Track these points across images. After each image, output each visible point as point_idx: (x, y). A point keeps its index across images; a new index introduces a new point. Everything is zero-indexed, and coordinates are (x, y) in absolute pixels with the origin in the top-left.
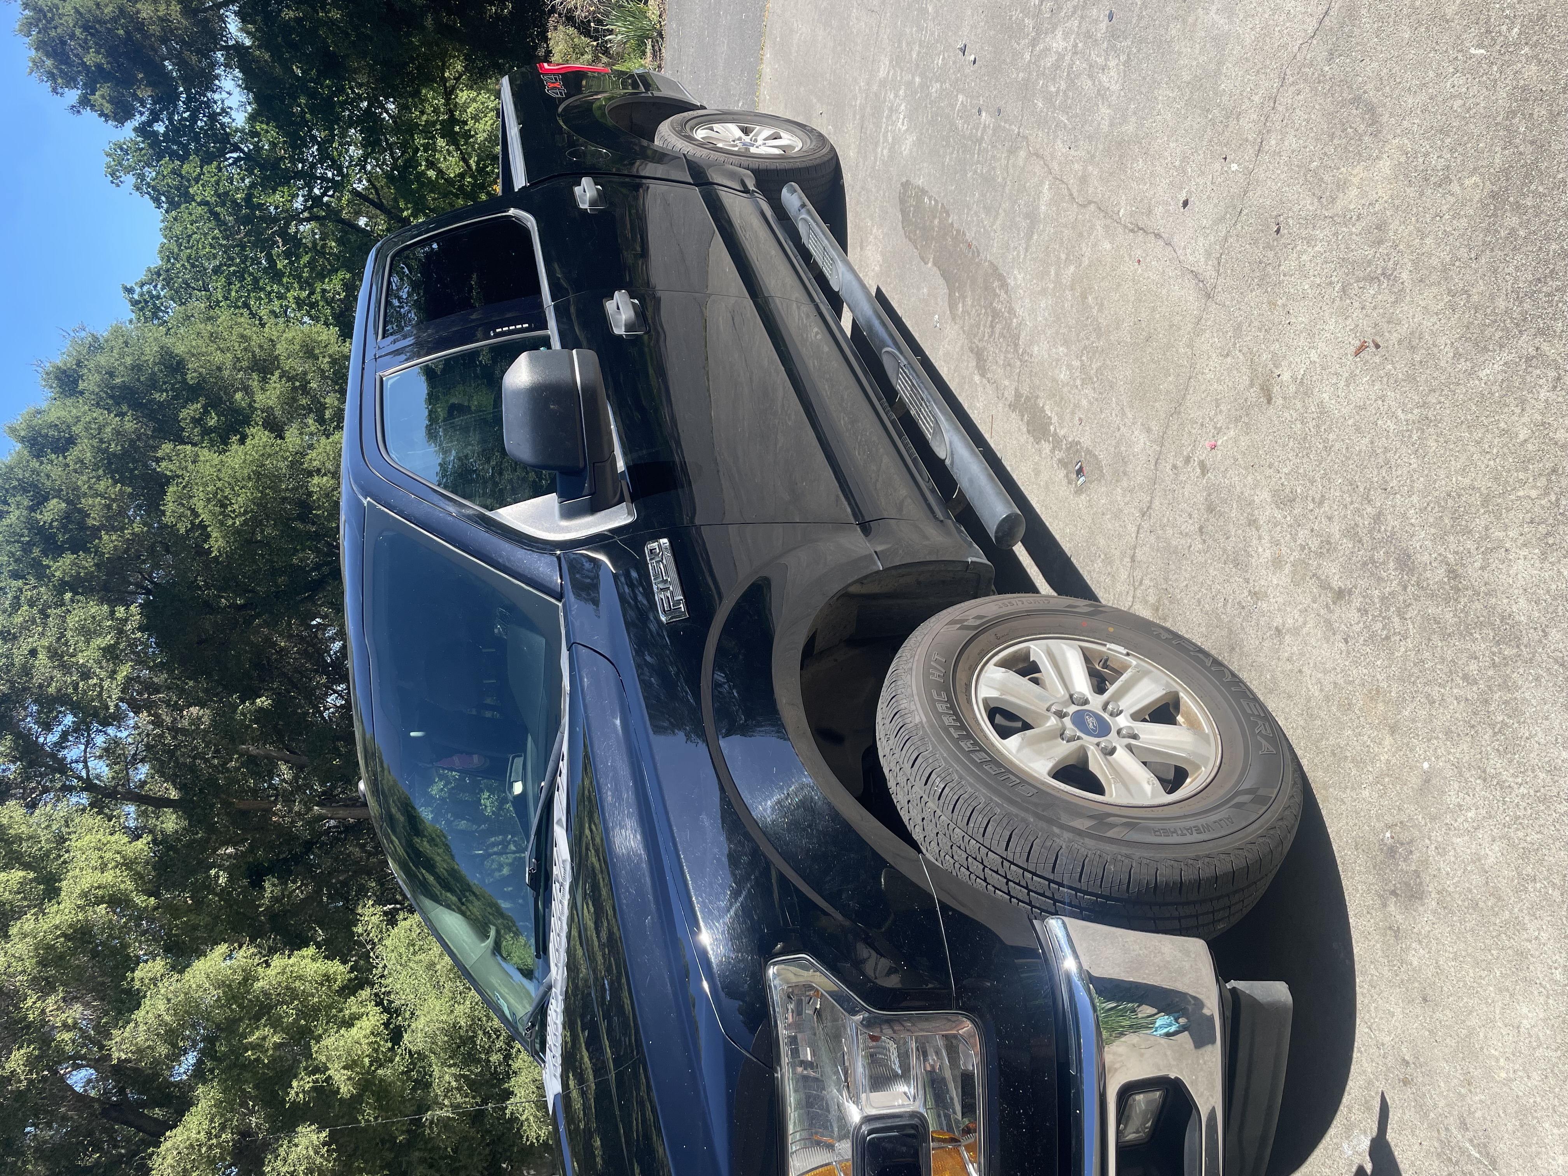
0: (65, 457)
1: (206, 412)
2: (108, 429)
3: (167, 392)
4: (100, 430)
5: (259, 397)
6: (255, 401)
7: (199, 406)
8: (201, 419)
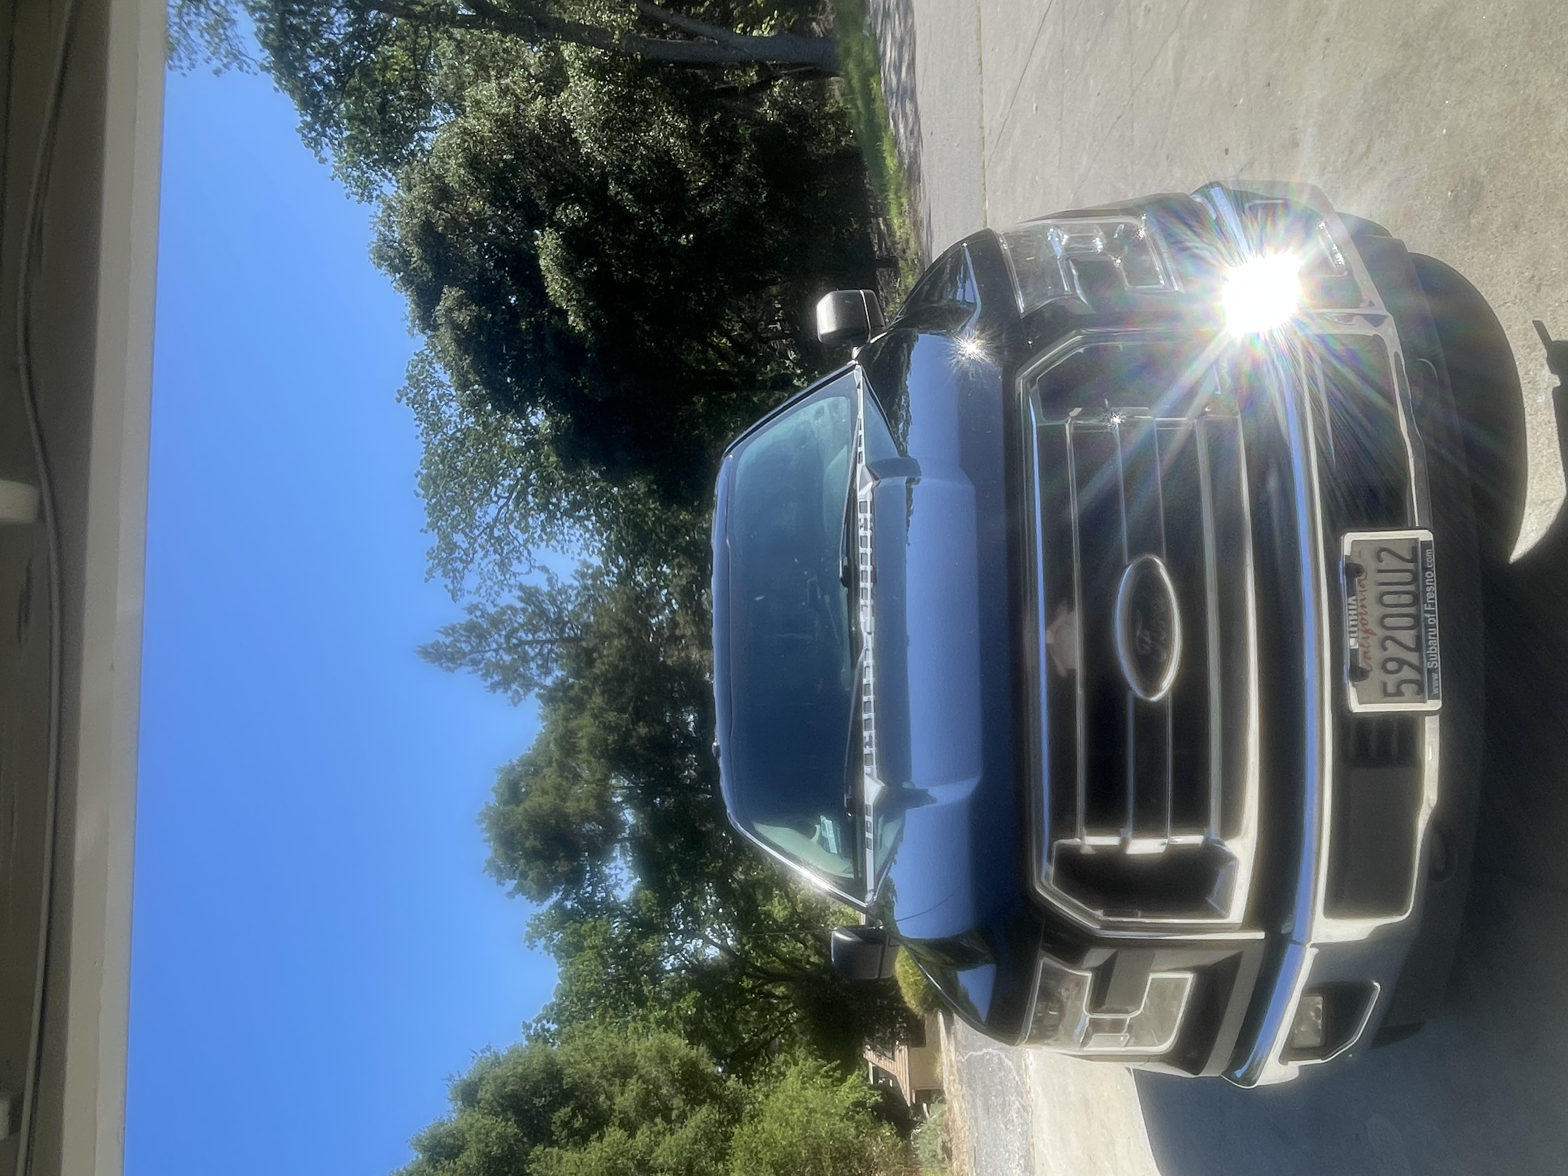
0: (455, 1163)
1: (574, 1116)
2: (493, 1134)
3: (546, 1097)
4: (487, 1134)
5: (618, 1100)
6: (614, 1104)
7: (570, 1109)
8: (568, 1123)
